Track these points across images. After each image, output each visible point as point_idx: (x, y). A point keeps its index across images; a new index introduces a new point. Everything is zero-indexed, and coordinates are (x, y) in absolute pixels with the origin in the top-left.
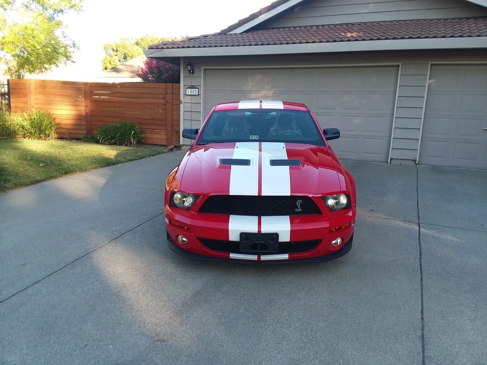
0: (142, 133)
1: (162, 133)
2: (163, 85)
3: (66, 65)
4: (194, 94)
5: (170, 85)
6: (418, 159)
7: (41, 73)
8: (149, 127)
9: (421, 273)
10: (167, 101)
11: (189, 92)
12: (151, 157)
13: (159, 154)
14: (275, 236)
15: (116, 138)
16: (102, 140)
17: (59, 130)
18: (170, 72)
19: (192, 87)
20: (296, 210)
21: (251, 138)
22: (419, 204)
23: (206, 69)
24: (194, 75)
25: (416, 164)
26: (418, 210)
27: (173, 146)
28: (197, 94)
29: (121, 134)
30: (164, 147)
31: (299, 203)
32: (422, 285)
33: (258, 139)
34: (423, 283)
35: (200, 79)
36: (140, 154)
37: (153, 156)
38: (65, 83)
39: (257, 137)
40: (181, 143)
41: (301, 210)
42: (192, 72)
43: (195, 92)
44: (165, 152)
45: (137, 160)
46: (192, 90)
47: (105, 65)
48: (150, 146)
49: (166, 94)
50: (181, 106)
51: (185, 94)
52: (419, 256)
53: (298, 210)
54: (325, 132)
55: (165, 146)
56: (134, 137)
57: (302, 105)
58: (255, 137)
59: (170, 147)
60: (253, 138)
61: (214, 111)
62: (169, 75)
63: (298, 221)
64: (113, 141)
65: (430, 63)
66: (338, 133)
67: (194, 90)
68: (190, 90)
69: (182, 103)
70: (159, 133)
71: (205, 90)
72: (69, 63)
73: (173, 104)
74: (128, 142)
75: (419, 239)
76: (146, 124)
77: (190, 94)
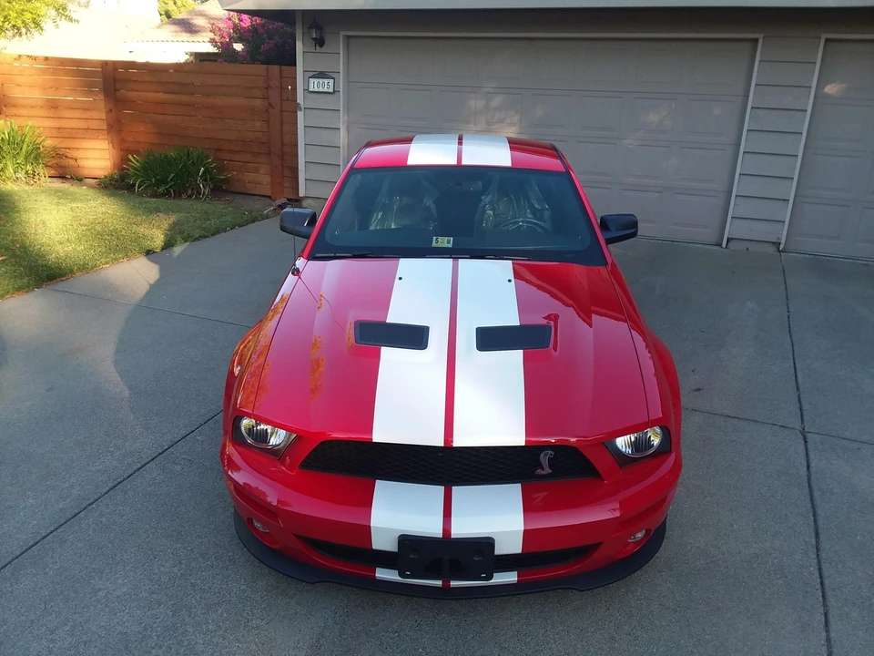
0: (221, 169)
1: (262, 171)
2: (260, 68)
3: (57, 26)
4: (326, 90)
5: (275, 69)
6: (783, 241)
7: (17, 38)
8: (237, 157)
9: (824, 597)
10: (270, 105)
11: (315, 85)
12: (237, 231)
13: (253, 222)
14: (486, 544)
15: (167, 183)
16: (139, 188)
17: (58, 161)
18: (276, 38)
19: (321, 75)
20: (539, 471)
21: (434, 244)
22: (798, 370)
23: (349, 37)
24: (324, 49)
25: (779, 251)
26: (798, 389)
27: (284, 200)
28: (331, 90)
29: (177, 175)
30: (268, 200)
31: (544, 459)
32: (828, 640)
33: (450, 246)
34: (833, 635)
35: (337, 56)
36: (213, 223)
37: (240, 226)
38: (63, 62)
39: (449, 242)
40: (302, 193)
41: (550, 471)
42: (320, 42)
43: (325, 85)
44: (268, 217)
45: (206, 237)
46: (321, 81)
47: (166, 7)
48: (238, 197)
49: (267, 88)
50: (300, 115)
51: (306, 90)
52: (813, 541)
53: (544, 473)
54: (604, 223)
55: (270, 197)
56: (205, 180)
57: (552, 151)
58: (444, 242)
59: (279, 202)
60: (439, 245)
61: (352, 168)
62: (275, 45)
63: (542, 495)
64: (161, 190)
65: (824, 36)
66: (634, 224)
67: (326, 81)
68: (316, 81)
69: (301, 110)
70: (256, 171)
71: (348, 82)
72: (63, 23)
73: (282, 111)
74: (192, 189)
75: (810, 485)
76: (231, 151)
77: (316, 89)
